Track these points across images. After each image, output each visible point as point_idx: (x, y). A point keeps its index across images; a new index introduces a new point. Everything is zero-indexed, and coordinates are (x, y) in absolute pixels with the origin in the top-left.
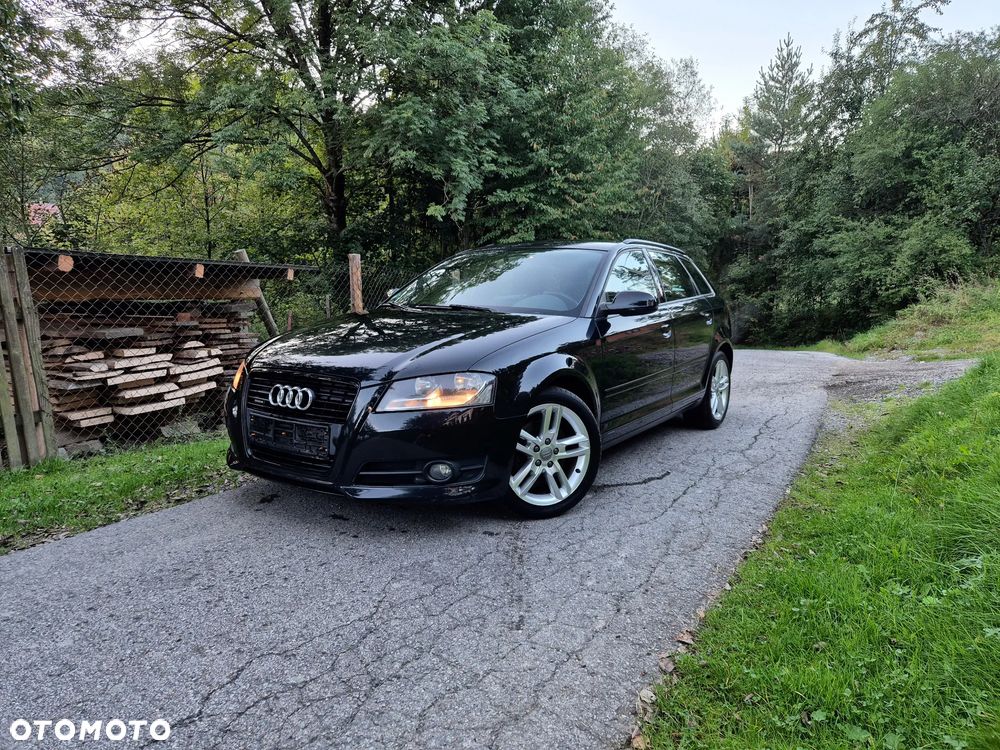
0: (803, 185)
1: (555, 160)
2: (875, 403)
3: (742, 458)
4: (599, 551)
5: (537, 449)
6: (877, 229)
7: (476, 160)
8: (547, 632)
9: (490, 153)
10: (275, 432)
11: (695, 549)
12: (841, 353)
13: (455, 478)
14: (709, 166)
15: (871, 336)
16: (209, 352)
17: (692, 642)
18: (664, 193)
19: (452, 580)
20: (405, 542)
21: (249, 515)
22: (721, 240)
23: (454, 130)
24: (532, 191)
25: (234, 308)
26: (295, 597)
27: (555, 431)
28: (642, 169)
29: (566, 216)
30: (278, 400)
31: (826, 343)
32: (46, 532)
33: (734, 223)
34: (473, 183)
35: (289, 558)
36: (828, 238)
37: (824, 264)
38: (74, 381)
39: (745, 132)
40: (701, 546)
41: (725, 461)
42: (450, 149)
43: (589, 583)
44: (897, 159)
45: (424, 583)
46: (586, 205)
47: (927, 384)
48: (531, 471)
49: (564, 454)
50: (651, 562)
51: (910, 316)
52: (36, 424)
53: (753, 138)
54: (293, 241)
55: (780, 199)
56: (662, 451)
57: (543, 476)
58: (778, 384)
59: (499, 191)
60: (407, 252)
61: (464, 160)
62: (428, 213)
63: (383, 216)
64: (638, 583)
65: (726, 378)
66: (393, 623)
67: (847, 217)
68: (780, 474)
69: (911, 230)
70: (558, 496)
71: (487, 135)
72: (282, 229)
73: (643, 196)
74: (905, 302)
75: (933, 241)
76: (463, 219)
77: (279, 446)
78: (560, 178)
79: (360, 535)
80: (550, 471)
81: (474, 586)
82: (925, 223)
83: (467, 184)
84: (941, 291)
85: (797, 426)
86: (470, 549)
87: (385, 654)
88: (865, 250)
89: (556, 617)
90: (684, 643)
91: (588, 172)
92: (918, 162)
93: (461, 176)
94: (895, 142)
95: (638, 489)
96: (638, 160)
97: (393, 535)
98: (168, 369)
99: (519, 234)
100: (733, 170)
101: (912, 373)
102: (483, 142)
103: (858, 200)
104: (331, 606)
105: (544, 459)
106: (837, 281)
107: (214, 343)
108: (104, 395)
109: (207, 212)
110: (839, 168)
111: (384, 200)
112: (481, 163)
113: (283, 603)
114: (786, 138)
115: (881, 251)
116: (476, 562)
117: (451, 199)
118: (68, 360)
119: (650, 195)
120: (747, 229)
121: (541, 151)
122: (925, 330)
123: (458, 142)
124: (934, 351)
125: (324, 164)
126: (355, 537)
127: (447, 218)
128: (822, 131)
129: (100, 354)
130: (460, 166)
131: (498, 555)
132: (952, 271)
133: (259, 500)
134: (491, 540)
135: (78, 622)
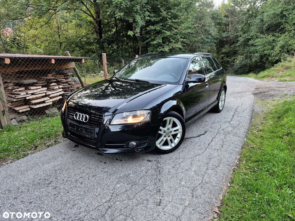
0: (247, 22)
1: (168, 15)
2: (270, 101)
3: (229, 125)
4: (185, 168)
5: (165, 132)
6: (270, 38)
7: (143, 16)
8: (169, 207)
9: (148, 13)
10: (77, 128)
11: (217, 167)
12: (256, 78)
13: (137, 146)
14: (217, 16)
15: (266, 73)
16: (59, 87)
17: (219, 212)
18: (203, 26)
19: (137, 182)
20: (121, 166)
21: (71, 153)
22: (220, 40)
23: (136, 5)
24: (161, 26)
25: (66, 72)
26: (84, 191)
27: (171, 126)
28: (196, 18)
29: (172, 34)
30: (77, 118)
31: (251, 74)
32: (4, 160)
33: (224, 35)
34: (142, 23)
35: (83, 173)
36: (254, 41)
37: (252, 49)
38: (15, 98)
39: (229, 4)
40: (219, 166)
41: (224, 126)
42: (135, 12)
43: (183, 183)
44: (278, 15)
45: (128, 184)
46: (178, 30)
47: (287, 95)
48: (163, 139)
49: (173, 133)
50: (202, 173)
51: (278, 66)
52: (3, 115)
53: (233, 6)
54: (86, 42)
55: (239, 27)
56: (204, 122)
57: (167, 140)
58: (238, 93)
59: (150, 26)
60: (122, 46)
61: (139, 16)
62: (128, 34)
63: (114, 34)
64: (199, 183)
65: (224, 96)
66: (117, 203)
67: (261, 34)
68: (242, 132)
69: (281, 38)
70: (171, 146)
71: (147, 7)
72: (82, 38)
73: (196, 27)
74: (277, 62)
75: (287, 42)
76: (139, 35)
77: (78, 133)
78: (170, 21)
79: (106, 162)
80: (169, 139)
81: (144, 185)
82: (285, 36)
83: (140, 24)
84: (289, 58)
85: (245, 111)
86: (143, 168)
87: (114, 218)
88: (266, 44)
89: (172, 200)
90: (216, 212)
91: (179, 19)
92: (285, 15)
93: (138, 21)
94: (278, 9)
95: (197, 139)
96: (195, 15)
97: (118, 162)
98: (46, 93)
99: (157, 40)
100: (225, 17)
101: (281, 89)
102: (145, 9)
103: (265, 28)
104: (96, 196)
105: (167, 135)
106: (256, 55)
107: (60, 83)
108: (26, 102)
109: (59, 32)
110: (259, 17)
111: (114, 29)
112: (145, 17)
113: (80, 195)
114: (242, 6)
115: (271, 45)
116: (145, 174)
117: (135, 29)
118: (13, 91)
119: (198, 26)
120: (228, 37)
121: (164, 12)
122: (283, 71)
123: (137, 9)
124: (285, 78)
125: (95, 17)
126: (105, 163)
127: (134, 35)
128: (255, 4)
129: (23, 88)
130: (138, 18)
131: (152, 170)
132: (292, 52)
133: (74, 146)
134: (150, 163)
135: (10, 205)
